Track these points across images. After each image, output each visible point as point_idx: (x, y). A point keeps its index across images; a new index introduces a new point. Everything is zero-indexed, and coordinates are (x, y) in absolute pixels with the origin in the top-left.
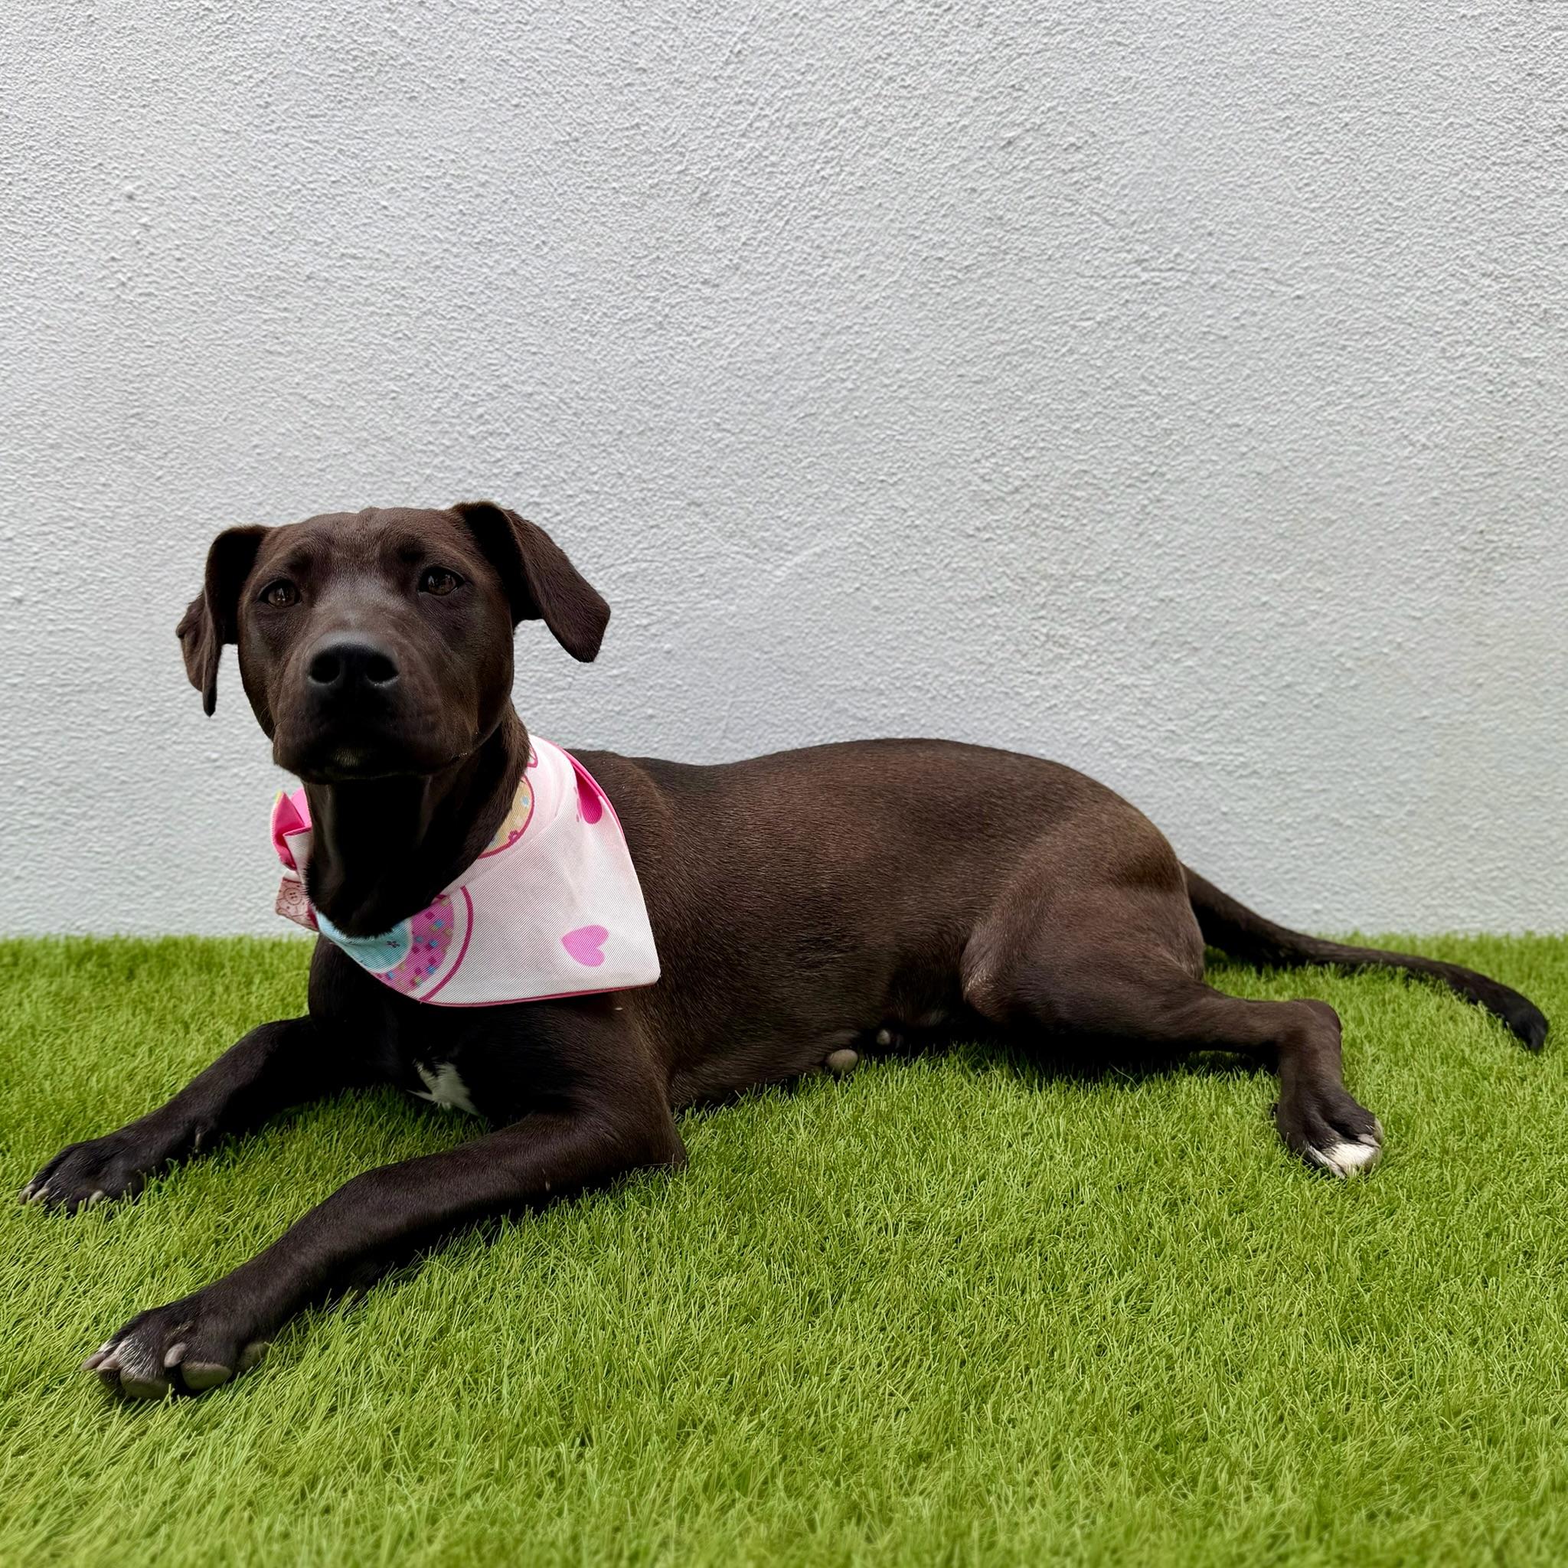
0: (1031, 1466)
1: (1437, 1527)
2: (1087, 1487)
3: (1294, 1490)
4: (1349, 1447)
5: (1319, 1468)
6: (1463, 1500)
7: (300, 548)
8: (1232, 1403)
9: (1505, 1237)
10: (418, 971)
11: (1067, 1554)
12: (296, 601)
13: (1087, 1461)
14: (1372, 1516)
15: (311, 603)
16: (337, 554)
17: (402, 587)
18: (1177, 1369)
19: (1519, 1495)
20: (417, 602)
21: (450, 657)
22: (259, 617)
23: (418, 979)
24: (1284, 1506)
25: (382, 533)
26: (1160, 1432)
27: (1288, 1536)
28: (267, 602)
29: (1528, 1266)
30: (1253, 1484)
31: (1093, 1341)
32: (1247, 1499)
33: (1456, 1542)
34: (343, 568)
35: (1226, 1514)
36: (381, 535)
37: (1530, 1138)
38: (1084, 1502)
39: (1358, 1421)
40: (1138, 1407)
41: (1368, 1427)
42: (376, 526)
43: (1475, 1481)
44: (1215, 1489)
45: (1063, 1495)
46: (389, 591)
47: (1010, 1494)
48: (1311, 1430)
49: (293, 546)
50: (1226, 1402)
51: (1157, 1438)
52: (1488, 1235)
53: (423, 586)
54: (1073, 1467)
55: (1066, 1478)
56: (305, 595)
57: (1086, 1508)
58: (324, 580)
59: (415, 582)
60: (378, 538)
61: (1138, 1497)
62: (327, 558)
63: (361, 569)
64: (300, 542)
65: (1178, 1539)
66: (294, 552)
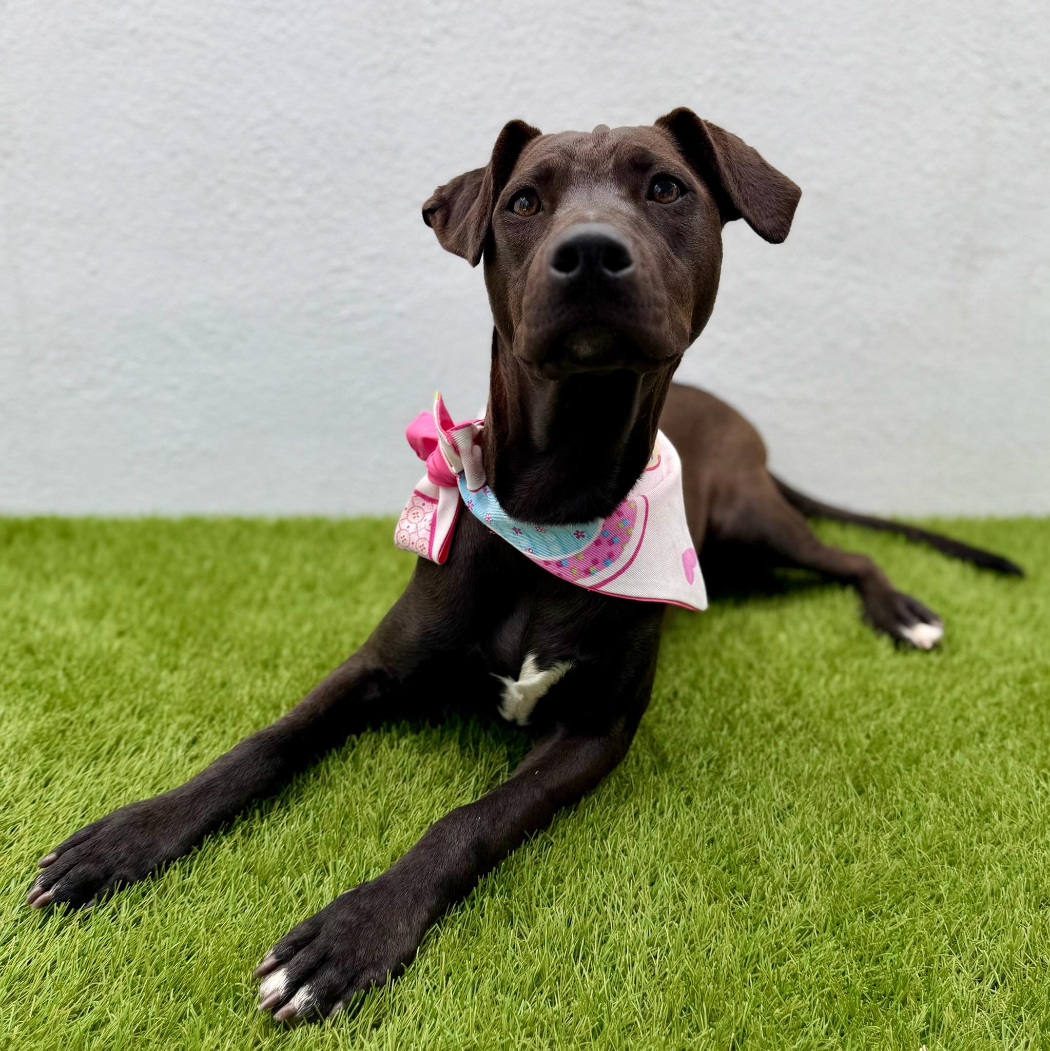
0: (637, 884)
1: (913, 922)
2: (674, 897)
3: (817, 898)
4: (856, 866)
5: (835, 882)
6: (932, 903)
7: (545, 161)
8: (777, 838)
9: (968, 721)
10: (595, 562)
11: (659, 945)
12: (537, 211)
13: (675, 880)
14: (869, 915)
15: (553, 210)
16: (576, 168)
17: (634, 195)
18: (741, 814)
19: (969, 899)
20: (645, 210)
21: (673, 261)
22: (507, 225)
23: (592, 569)
24: (810, 909)
25: (615, 147)
26: (727, 859)
27: (811, 931)
28: (513, 211)
29: (982, 741)
30: (789, 894)
31: (683, 795)
32: (784, 905)
33: (925, 932)
34: (581, 180)
35: (770, 916)
36: (613, 150)
37: (987, 654)
38: (672, 907)
39: (862, 849)
40: (712, 841)
41: (869, 854)
42: (608, 143)
43: (942, 889)
44: (763, 898)
45: (657, 904)
46: (622, 198)
47: (621, 904)
48: (831, 857)
49: (539, 160)
50: (773, 838)
51: (724, 863)
52: (955, 720)
53: (651, 196)
54: (666, 883)
55: (659, 892)
56: (545, 204)
57: (674, 912)
58: (565, 190)
59: (644, 192)
60: (612, 152)
61: (709, 904)
62: (567, 172)
63: (597, 181)
64: (547, 157)
65: (735, 933)
66: (539, 166)
